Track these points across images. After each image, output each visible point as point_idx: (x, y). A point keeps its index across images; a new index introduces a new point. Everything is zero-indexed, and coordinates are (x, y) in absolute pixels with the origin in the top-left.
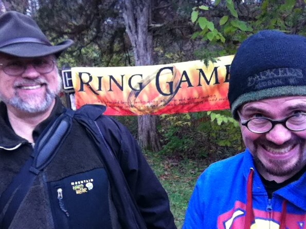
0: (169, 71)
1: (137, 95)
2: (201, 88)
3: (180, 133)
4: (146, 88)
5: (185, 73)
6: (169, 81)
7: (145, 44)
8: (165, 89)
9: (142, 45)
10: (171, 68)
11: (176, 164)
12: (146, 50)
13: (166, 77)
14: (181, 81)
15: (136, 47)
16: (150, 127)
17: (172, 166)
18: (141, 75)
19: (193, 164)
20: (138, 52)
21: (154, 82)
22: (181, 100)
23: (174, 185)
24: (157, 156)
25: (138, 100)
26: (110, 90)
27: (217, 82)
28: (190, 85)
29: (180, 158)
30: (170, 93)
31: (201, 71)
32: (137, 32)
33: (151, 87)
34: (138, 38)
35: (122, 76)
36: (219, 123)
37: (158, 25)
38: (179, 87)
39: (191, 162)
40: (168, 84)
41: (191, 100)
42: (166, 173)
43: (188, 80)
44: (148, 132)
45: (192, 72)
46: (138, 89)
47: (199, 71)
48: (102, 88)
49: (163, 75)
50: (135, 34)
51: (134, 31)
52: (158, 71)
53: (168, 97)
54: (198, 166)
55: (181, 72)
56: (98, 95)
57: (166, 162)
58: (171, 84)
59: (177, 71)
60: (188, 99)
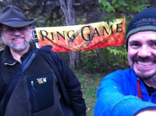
0: (88, 28)
1: (72, 41)
2: (104, 37)
3: (92, 60)
4: (77, 38)
5: (96, 29)
6: (88, 33)
7: (72, 15)
9: (70, 15)
10: (89, 27)
11: (91, 75)
12: (72, 17)
13: (86, 31)
14: (94, 33)
15: (67, 16)
16: (76, 58)
17: (89, 77)
18: (73, 31)
19: (100, 75)
20: (68, 18)
21: (80, 34)
22: (95, 43)
23: (92, 86)
24: (81, 72)
25: (73, 44)
26: (59, 39)
27: (112, 33)
28: (99, 35)
29: (92, 73)
30: (88, 40)
31: (104, 27)
32: (67, 8)
33: (79, 37)
34: (67, 12)
35: (63, 32)
36: (115, 54)
37: (78, 4)
38: (93, 36)
39: (98, 74)
40: (88, 35)
41: (100, 42)
42: (87, 80)
43: (98, 33)
44: (75, 60)
45: (99, 28)
46: (73, 38)
47: (103, 28)
48: (54, 39)
49: (85, 30)
50: (66, 10)
51: (65, 7)
52: (82, 29)
53: (88, 42)
54: (102, 76)
55: (94, 29)
56: (52, 42)
57: (86, 75)
58: (89, 35)
59: (92, 28)
60: (98, 42)
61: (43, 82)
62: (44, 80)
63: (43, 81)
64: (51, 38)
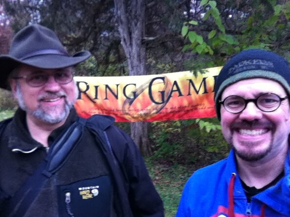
0: (161, 81)
1: (131, 103)
2: (191, 98)
3: (171, 139)
4: (140, 97)
5: (175, 83)
6: (161, 91)
7: (139, 56)
8: (157, 99)
9: (136, 56)
10: (163, 78)
11: (167, 169)
12: (140, 61)
13: (158, 86)
14: (172, 91)
15: (130, 58)
16: (142, 133)
17: (163, 171)
18: (135, 85)
19: (183, 169)
20: (132, 63)
21: (147, 91)
22: (172, 108)
23: (165, 189)
24: (149, 161)
25: (132, 108)
26: (106, 99)
27: (206, 92)
28: (180, 94)
29: (170, 163)
30: (161, 102)
31: (191, 81)
32: (131, 44)
33: (144, 96)
34: (132, 51)
35: (117, 85)
36: (208, 130)
37: (151, 38)
38: (170, 96)
39: (181, 167)
40: (160, 93)
41: (181, 108)
42: (157, 178)
43: (178, 90)
44: (141, 138)
45: (182, 82)
46: (132, 97)
47: (189, 81)
48: (99, 97)
49: (155, 84)
50: (130, 47)
51: (128, 44)
52: (151, 81)
53: (160, 106)
54: (187, 172)
55: (173, 82)
56: (94, 102)
57: (157, 167)
58: (162, 93)
59: (168, 81)
60: (179, 108)
61: (90, 196)
62: (93, 191)
63: (91, 193)
64: (93, 95)
